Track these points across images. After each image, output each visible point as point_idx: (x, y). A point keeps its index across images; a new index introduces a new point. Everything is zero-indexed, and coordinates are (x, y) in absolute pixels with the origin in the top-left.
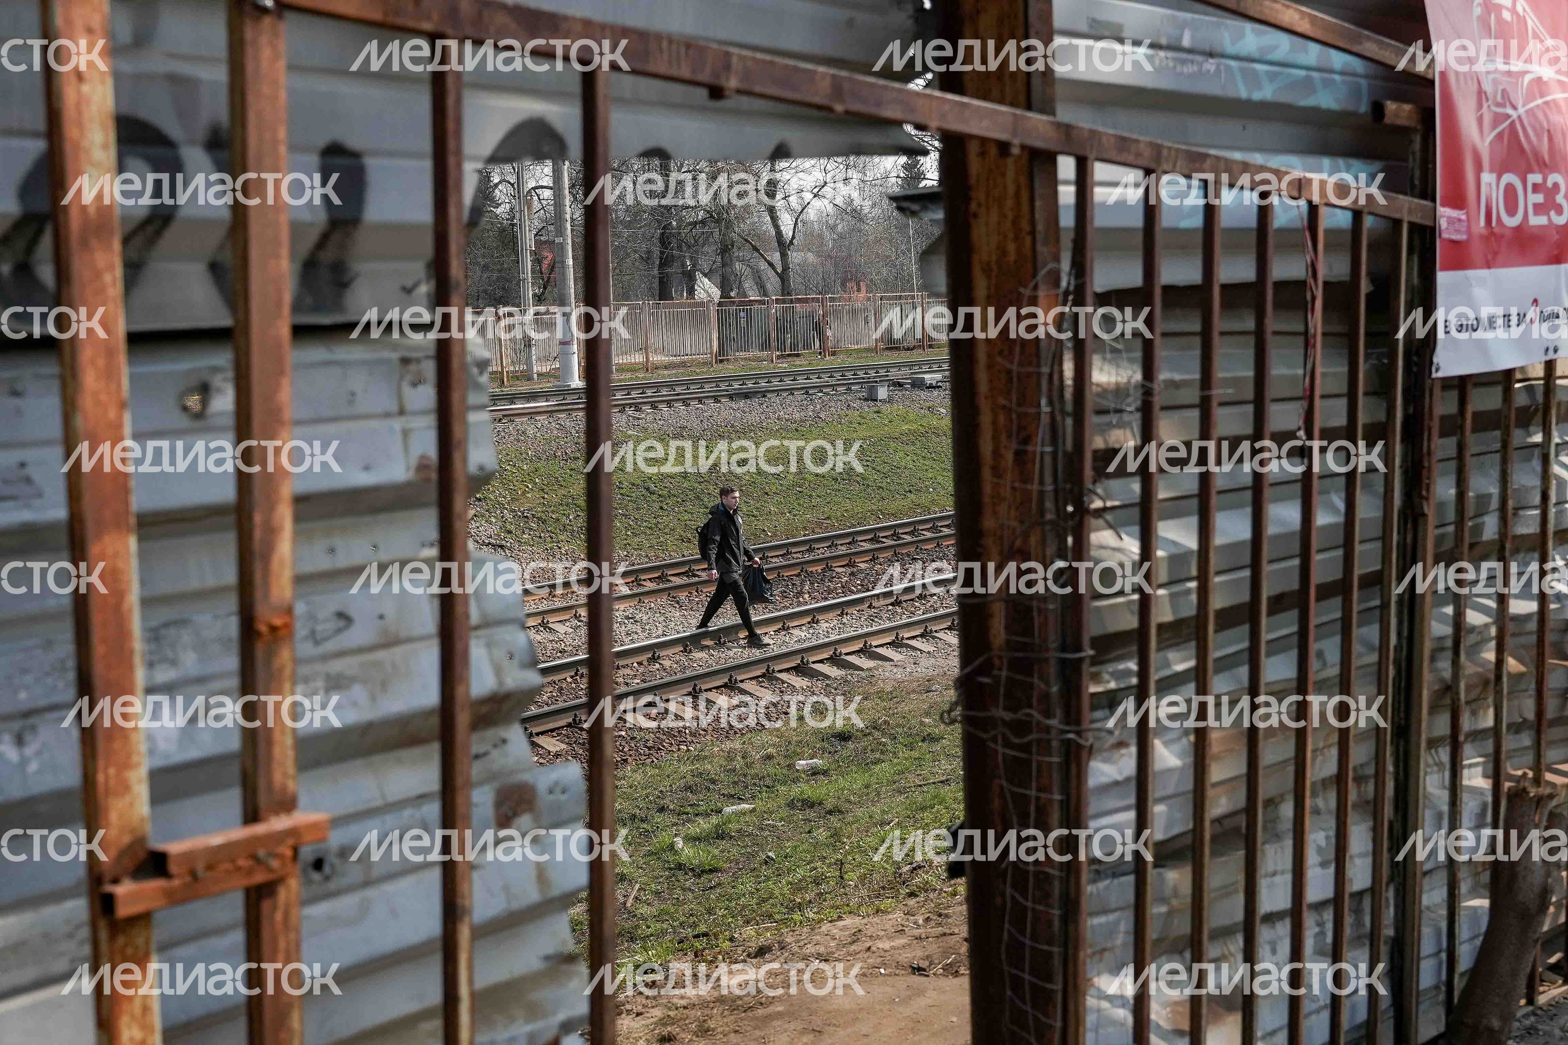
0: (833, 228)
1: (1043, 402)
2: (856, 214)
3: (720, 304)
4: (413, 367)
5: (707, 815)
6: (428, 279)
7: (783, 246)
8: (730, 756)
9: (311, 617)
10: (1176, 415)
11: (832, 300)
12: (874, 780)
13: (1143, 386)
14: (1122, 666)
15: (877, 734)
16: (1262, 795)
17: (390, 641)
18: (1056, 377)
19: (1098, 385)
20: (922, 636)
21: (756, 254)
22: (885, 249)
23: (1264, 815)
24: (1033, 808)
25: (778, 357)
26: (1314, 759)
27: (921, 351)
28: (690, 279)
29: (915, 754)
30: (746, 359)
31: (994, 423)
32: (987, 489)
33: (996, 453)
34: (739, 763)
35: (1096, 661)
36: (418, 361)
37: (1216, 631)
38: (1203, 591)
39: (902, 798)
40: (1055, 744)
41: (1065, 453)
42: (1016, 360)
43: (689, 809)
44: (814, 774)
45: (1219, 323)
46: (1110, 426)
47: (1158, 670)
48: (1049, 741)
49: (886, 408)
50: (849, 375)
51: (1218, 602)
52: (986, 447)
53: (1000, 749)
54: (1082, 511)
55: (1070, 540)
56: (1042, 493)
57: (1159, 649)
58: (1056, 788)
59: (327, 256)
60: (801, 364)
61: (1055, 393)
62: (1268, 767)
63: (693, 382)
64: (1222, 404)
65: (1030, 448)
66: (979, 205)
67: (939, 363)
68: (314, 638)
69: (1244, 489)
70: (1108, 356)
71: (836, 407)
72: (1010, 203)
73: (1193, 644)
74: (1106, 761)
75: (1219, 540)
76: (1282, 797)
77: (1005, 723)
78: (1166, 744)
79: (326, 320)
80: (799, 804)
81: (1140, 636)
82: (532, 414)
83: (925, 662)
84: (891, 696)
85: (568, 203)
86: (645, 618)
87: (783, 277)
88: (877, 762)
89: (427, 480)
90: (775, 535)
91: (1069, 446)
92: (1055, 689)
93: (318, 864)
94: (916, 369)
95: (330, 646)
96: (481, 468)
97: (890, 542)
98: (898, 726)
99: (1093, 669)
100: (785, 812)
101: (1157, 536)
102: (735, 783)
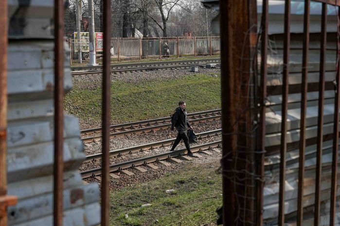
0: (181, 15)
1: (251, 69)
2: (189, 11)
3: (143, 39)
4: (46, 53)
5: (136, 207)
6: (51, 24)
7: (164, 20)
8: (144, 188)
9: (12, 134)
10: (294, 75)
11: (180, 38)
12: (191, 196)
13: (283, 65)
14: (275, 157)
15: (193, 181)
16: (320, 200)
17: (37, 142)
18: (255, 62)
19: (269, 65)
20: (208, 149)
21: (155, 23)
22: (198, 22)
23: (321, 207)
24: (245, 202)
25: (162, 57)
26: (337, 189)
27: (209, 56)
28: (133, 31)
29: (205, 188)
30: (151, 57)
31: (235, 76)
32: (232, 98)
33: (235, 86)
34: (147, 190)
35: (267, 155)
36: (47, 51)
37: (306, 146)
38: (302, 133)
39: (201, 202)
40: (253, 181)
41: (258, 87)
42: (242, 55)
43: (130, 205)
44: (172, 194)
45: (309, 46)
46: (273, 78)
47: (286, 158)
48: (251, 180)
49: (198, 75)
50: (185, 63)
51: (307, 136)
52: (232, 85)
53: (235, 183)
54: (263, 105)
55: (259, 115)
56: (250, 99)
57: (287, 151)
58: (253, 195)
59: (18, 17)
60: (170, 59)
61: (255, 67)
62: (322, 191)
63: (134, 65)
64: (309, 72)
65: (246, 85)
66: (231, 5)
67: (216, 60)
68: (13, 141)
69: (317, 100)
70: (272, 55)
71: (181, 74)
72: (241, 5)
73: (298, 150)
74: (269, 187)
75: (307, 116)
76: (327, 201)
77: (237, 174)
78: (289, 182)
79: (18, 37)
80: (167, 204)
81: (281, 147)
82: (80, 74)
83: (209, 158)
84: (198, 169)
85: (93, 5)
86: (117, 142)
87: (164, 31)
88: (193, 190)
89: (50, 90)
90: (160, 115)
91: (259, 84)
92: (253, 163)
93: (13, 214)
94: (208, 62)
95: (17, 143)
96: (67, 87)
97: (198, 119)
98: (200, 179)
99: (266, 157)
100: (162, 207)
101: (287, 115)
102: (146, 197)
